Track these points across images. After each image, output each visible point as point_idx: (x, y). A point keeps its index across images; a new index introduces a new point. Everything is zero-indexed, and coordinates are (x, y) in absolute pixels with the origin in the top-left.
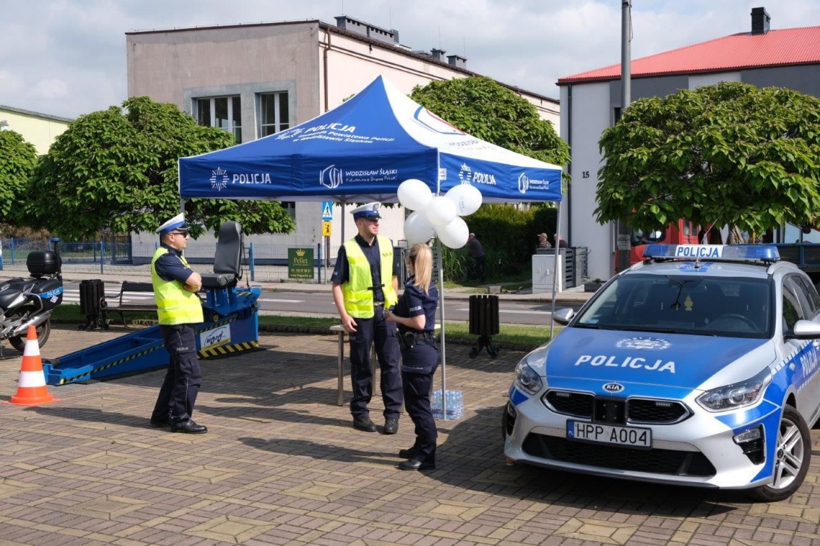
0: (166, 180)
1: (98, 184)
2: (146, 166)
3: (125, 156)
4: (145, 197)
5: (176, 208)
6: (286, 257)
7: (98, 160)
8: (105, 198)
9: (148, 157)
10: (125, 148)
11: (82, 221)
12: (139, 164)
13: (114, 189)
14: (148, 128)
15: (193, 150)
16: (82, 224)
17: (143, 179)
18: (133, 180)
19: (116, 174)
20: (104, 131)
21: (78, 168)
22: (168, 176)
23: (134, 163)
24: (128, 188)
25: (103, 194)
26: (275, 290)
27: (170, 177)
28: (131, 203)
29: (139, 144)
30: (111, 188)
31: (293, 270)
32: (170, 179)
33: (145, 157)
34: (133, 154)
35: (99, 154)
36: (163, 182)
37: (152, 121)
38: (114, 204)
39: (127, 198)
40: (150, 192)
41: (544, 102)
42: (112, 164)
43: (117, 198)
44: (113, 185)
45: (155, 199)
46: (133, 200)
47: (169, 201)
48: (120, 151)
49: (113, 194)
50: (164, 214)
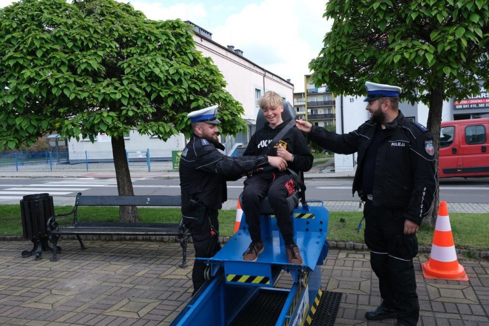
0: (127, 71)
1: (38, 74)
2: (101, 53)
3: (74, 40)
4: (103, 91)
5: (141, 104)
6: (171, 156)
7: (37, 44)
8: (49, 92)
9: (103, 43)
10: (72, 31)
11: (20, 124)
12: (93, 51)
13: (61, 81)
14: (99, 11)
15: (156, 37)
16: (18, 128)
17: (98, 68)
18: (85, 70)
19: (63, 63)
20: (43, 12)
21: (9, 54)
22: (129, 66)
23: (84, 48)
24: (79, 80)
25: (45, 85)
26: (168, 178)
27: (132, 66)
28: (85, 98)
29: (89, 26)
30: (57, 80)
31: (175, 164)
32: (132, 70)
33: (98, 43)
34: (83, 38)
35: (38, 37)
36: (124, 74)
37: (102, 5)
38: (63, 100)
39: (80, 93)
40: (108, 86)
41: (273, 76)
42: (56, 50)
43: (66, 92)
44: (59, 75)
45: (116, 93)
46: (86, 95)
47: (133, 95)
48: (66, 35)
49: (60, 86)
50: (128, 110)
